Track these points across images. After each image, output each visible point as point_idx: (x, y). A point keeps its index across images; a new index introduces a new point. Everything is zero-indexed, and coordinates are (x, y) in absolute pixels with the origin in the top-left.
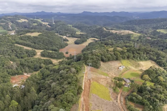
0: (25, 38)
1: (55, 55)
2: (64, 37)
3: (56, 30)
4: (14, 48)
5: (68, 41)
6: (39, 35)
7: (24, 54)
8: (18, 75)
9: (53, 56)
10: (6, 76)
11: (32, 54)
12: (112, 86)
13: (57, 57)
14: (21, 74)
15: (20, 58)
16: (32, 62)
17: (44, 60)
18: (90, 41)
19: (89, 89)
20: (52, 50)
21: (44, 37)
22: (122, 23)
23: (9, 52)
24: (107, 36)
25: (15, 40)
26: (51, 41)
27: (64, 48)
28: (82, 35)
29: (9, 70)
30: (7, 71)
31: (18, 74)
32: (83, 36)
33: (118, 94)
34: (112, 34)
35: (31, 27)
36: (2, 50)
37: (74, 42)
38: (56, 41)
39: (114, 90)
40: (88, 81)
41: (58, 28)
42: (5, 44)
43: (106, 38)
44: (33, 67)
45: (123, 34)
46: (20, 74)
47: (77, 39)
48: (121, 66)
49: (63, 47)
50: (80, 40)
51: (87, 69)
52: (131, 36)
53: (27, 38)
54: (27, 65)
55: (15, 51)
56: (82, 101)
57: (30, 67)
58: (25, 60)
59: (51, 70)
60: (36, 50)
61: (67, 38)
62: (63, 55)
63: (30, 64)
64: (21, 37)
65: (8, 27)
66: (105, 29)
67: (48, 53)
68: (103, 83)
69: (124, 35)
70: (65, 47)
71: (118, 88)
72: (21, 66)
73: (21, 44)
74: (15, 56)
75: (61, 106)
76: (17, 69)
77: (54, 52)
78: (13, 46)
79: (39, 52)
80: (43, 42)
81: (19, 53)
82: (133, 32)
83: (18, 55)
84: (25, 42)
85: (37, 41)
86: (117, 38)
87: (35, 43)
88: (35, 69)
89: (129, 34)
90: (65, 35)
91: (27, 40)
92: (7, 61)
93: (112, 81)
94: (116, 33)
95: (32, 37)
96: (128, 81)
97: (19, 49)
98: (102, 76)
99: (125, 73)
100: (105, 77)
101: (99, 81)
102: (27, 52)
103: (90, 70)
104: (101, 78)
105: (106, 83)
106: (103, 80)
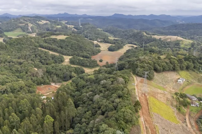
0: (50, 42)
1: (87, 63)
2: (95, 42)
3: (84, 34)
4: (37, 52)
5: (99, 46)
6: (66, 38)
7: (49, 59)
8: (44, 85)
9: (84, 64)
10: (31, 85)
11: (59, 61)
12: (175, 103)
13: (89, 65)
14: (48, 84)
15: (45, 64)
16: (60, 70)
17: (75, 68)
18: (127, 47)
19: (148, 106)
20: (83, 57)
21: (72, 41)
22: (165, 28)
23: (32, 57)
24: (149, 43)
25: (38, 43)
26: (81, 46)
28: (116, 40)
29: (33, 78)
30: (32, 79)
31: (44, 83)
32: (118, 42)
33: (185, 115)
34: (155, 40)
35: (55, 29)
36: (24, 54)
37: (108, 48)
38: (86, 46)
39: (178, 109)
40: (143, 95)
41: (86, 32)
42: (27, 47)
43: (148, 45)
44: (62, 76)
45: (169, 40)
46: (46, 84)
47: (110, 45)
48: (181, 79)
49: (95, 54)
50: (114, 46)
51: (137, 80)
52: (181, 42)
53: (52, 41)
54: (55, 72)
55: (40, 56)
56: (142, 122)
57: (58, 75)
58: (53, 67)
59: (87, 80)
60: (63, 56)
61: (98, 44)
62: (97, 63)
63: (59, 72)
64: (45, 39)
65: (28, 29)
66: (145, 34)
67: (79, 60)
69: (171, 41)
70: (97, 54)
71: (183, 107)
72: (47, 74)
73: (46, 48)
74: (39, 62)
75: (117, 128)
76: (43, 78)
77: (85, 59)
78: (37, 50)
79: (67, 59)
80: (72, 47)
81: (44, 59)
82: (182, 38)
83: (43, 61)
84: (51, 46)
85: (64, 45)
86: (163, 45)
87: (62, 47)
88: (65, 79)
89: (177, 40)
90: (96, 40)
91: (52, 44)
92: (31, 67)
93: (173, 97)
94: (160, 39)
95: (58, 40)
96: (194, 99)
97: (43, 54)
98: (158, 90)
99: (187, 88)
100: (163, 92)
101: (156, 97)
102: (53, 58)
103: (141, 82)
104: (158, 93)
105: (166, 100)
106: (161, 95)
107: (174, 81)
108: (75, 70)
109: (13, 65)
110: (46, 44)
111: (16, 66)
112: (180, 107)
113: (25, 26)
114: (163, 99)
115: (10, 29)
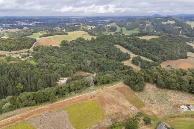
4: (110, 48)
6: (152, 39)
11: (123, 58)
13: (147, 67)
16: (108, 64)
25: (119, 40)
26: (161, 48)
27: (175, 60)
31: (88, 71)
38: (167, 49)
39: (112, 126)
40: (89, 97)
49: (173, 59)
53: (133, 40)
55: (110, 51)
68: (110, 110)
70: (177, 59)
71: (124, 128)
80: (150, 47)
83: (109, 55)
84: (128, 44)
85: (142, 45)
87: (139, 46)
97: (113, 50)
98: (125, 102)
99: (184, 119)
100: (128, 106)
101: (107, 105)
102: (119, 54)
103: (117, 89)
104: (118, 104)
105: (116, 112)
106: (118, 107)
107: (174, 104)
108: (124, 68)
109: (81, 54)
110: (125, 43)
112: (120, 125)
113: (142, 26)
114: (112, 110)
115: (131, 28)
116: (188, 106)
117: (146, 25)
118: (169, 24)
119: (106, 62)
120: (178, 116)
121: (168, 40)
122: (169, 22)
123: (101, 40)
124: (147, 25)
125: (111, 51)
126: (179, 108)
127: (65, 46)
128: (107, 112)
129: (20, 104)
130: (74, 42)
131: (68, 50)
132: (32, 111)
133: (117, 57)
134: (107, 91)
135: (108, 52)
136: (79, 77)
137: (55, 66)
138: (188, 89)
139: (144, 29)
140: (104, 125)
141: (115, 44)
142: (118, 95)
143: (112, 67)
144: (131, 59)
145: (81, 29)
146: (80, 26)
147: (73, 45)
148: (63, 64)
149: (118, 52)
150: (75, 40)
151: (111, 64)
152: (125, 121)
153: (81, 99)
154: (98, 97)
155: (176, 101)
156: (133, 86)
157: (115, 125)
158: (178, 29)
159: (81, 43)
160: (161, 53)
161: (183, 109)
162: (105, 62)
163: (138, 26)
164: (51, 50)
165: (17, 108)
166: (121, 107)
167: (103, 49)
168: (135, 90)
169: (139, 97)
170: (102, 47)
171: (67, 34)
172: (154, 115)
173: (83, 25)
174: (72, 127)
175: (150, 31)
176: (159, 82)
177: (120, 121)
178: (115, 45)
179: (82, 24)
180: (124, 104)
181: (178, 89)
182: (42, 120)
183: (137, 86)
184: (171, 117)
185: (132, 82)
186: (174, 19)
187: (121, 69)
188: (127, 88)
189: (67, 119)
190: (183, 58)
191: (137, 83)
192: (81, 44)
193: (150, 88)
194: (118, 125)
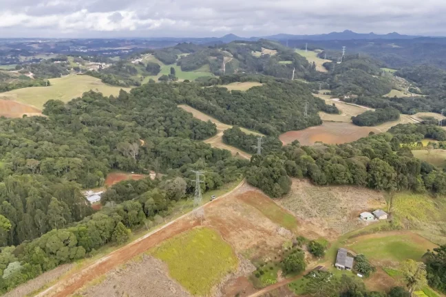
1: (253, 145)
2: (329, 101)
4: (171, 113)
7: (184, 128)
8: (137, 173)
9: (247, 146)
11: (203, 133)
14: (144, 173)
16: (178, 150)
18: (410, 119)
20: (261, 130)
23: (156, 121)
25: (185, 95)
26: (272, 107)
27: (302, 129)
32: (398, 104)
33: (260, 289)
36: (146, 114)
37: (353, 118)
38: (285, 109)
39: (257, 272)
40: (193, 222)
42: (159, 101)
48: (376, 211)
49: (298, 127)
50: (372, 114)
54: (164, 153)
55: (171, 119)
61: (337, 105)
63: (172, 154)
64: (205, 89)
67: (240, 137)
68: (243, 241)
70: (306, 127)
71: (280, 273)
72: (152, 154)
78: (172, 108)
80: (251, 107)
83: (171, 130)
84: (205, 102)
85: (235, 102)
87: (231, 108)
90: (338, 97)
91: (213, 99)
92: (133, 138)
95: (229, 92)
96: (343, 263)
97: (179, 117)
98: (263, 222)
99: (371, 236)
100: (271, 229)
101: (232, 233)
102: (194, 126)
103: (240, 197)
104: (252, 227)
105: (254, 245)
106: (255, 233)
107: (349, 212)
109: (106, 131)
110: (199, 99)
111: (110, 132)
112: (271, 268)
113: (216, 60)
114: (245, 242)
115: (192, 65)
116: (372, 211)
117: (223, 59)
118: (267, 56)
119: (174, 145)
120: (362, 234)
121: (281, 90)
122: (266, 51)
123: (145, 96)
124: (225, 58)
125: (174, 119)
126: (359, 219)
127: (60, 116)
128: (237, 246)
129: (46, 260)
130: (77, 103)
131: (70, 123)
132: (84, 271)
133: (191, 132)
134: (224, 205)
135: (168, 122)
136: (129, 184)
137: (58, 165)
138: (367, 180)
139: (220, 67)
140: (241, 275)
141: (178, 103)
142: (245, 210)
143: (189, 155)
144: (221, 134)
145: (72, 69)
146: (68, 64)
147: (78, 110)
148: (76, 159)
149: (189, 121)
150: (79, 99)
151: (186, 148)
152: (279, 259)
153: (178, 228)
154: (210, 220)
155: (350, 205)
156: (270, 189)
157: (262, 269)
158: (288, 65)
159: (97, 104)
160: (274, 117)
161: (366, 218)
162: (170, 144)
163: (206, 62)
164: (30, 126)
165: (41, 272)
166: (259, 233)
167: (154, 116)
168: (274, 195)
169: (284, 208)
170: (149, 110)
171: (49, 84)
172: (321, 238)
173: (75, 61)
174: (183, 289)
175: (234, 72)
176: (315, 174)
177: (267, 260)
178: (179, 106)
179: (70, 59)
180: (262, 226)
181: (349, 184)
182: (118, 286)
183: (277, 186)
184: (350, 237)
185: (265, 179)
186: (272, 45)
187: (207, 157)
188: (258, 194)
189: (167, 274)
190: (316, 125)
191: (275, 181)
192: (98, 107)
193: (299, 187)
194: (268, 269)
